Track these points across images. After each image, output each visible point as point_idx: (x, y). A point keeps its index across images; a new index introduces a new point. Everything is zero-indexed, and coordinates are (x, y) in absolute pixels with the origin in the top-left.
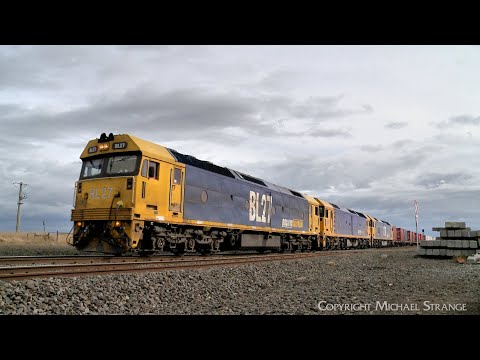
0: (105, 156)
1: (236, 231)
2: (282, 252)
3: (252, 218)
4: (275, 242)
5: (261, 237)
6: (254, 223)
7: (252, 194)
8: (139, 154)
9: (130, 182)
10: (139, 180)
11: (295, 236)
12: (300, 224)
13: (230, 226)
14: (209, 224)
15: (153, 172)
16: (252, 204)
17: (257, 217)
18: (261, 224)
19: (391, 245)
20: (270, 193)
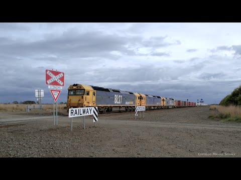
0: (75, 90)
1: (110, 107)
2: (126, 112)
3: (115, 103)
4: (124, 109)
5: (118, 108)
6: (116, 104)
7: (116, 95)
8: (84, 90)
9: (82, 97)
10: (85, 96)
11: (130, 107)
12: (132, 103)
13: (109, 105)
14: (103, 105)
15: (88, 94)
16: (115, 99)
17: (117, 102)
18: (119, 104)
19: (174, 107)
20: (121, 94)
